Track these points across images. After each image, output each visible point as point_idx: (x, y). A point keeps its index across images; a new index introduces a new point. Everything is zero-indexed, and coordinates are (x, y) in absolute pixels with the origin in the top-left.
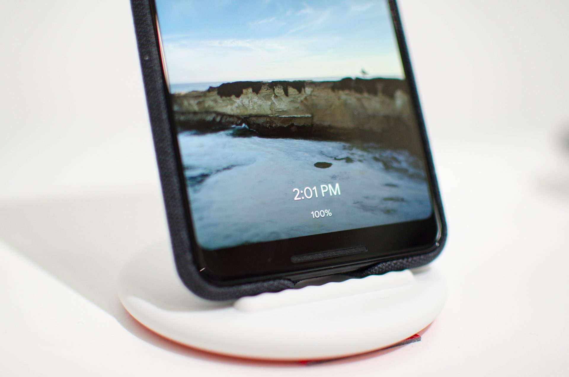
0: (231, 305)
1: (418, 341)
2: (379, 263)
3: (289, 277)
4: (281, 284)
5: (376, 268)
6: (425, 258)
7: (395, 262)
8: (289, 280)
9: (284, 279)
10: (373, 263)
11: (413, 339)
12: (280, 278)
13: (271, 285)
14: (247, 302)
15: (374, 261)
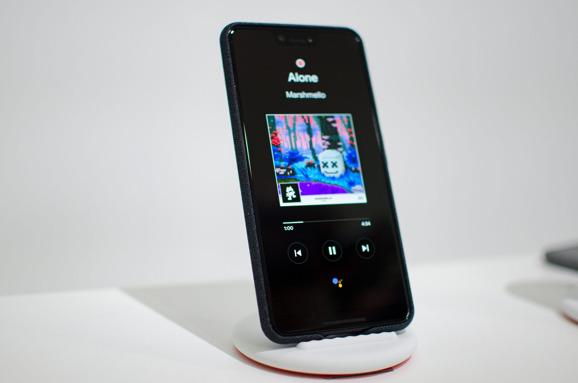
0: (295, 346)
1: (392, 371)
2: (372, 328)
3: (321, 333)
4: (317, 336)
5: (370, 330)
6: (400, 326)
7: (382, 327)
8: (322, 334)
9: (319, 334)
10: (369, 327)
11: (389, 370)
12: (316, 333)
13: (311, 336)
14: (304, 345)
15: (368, 326)
